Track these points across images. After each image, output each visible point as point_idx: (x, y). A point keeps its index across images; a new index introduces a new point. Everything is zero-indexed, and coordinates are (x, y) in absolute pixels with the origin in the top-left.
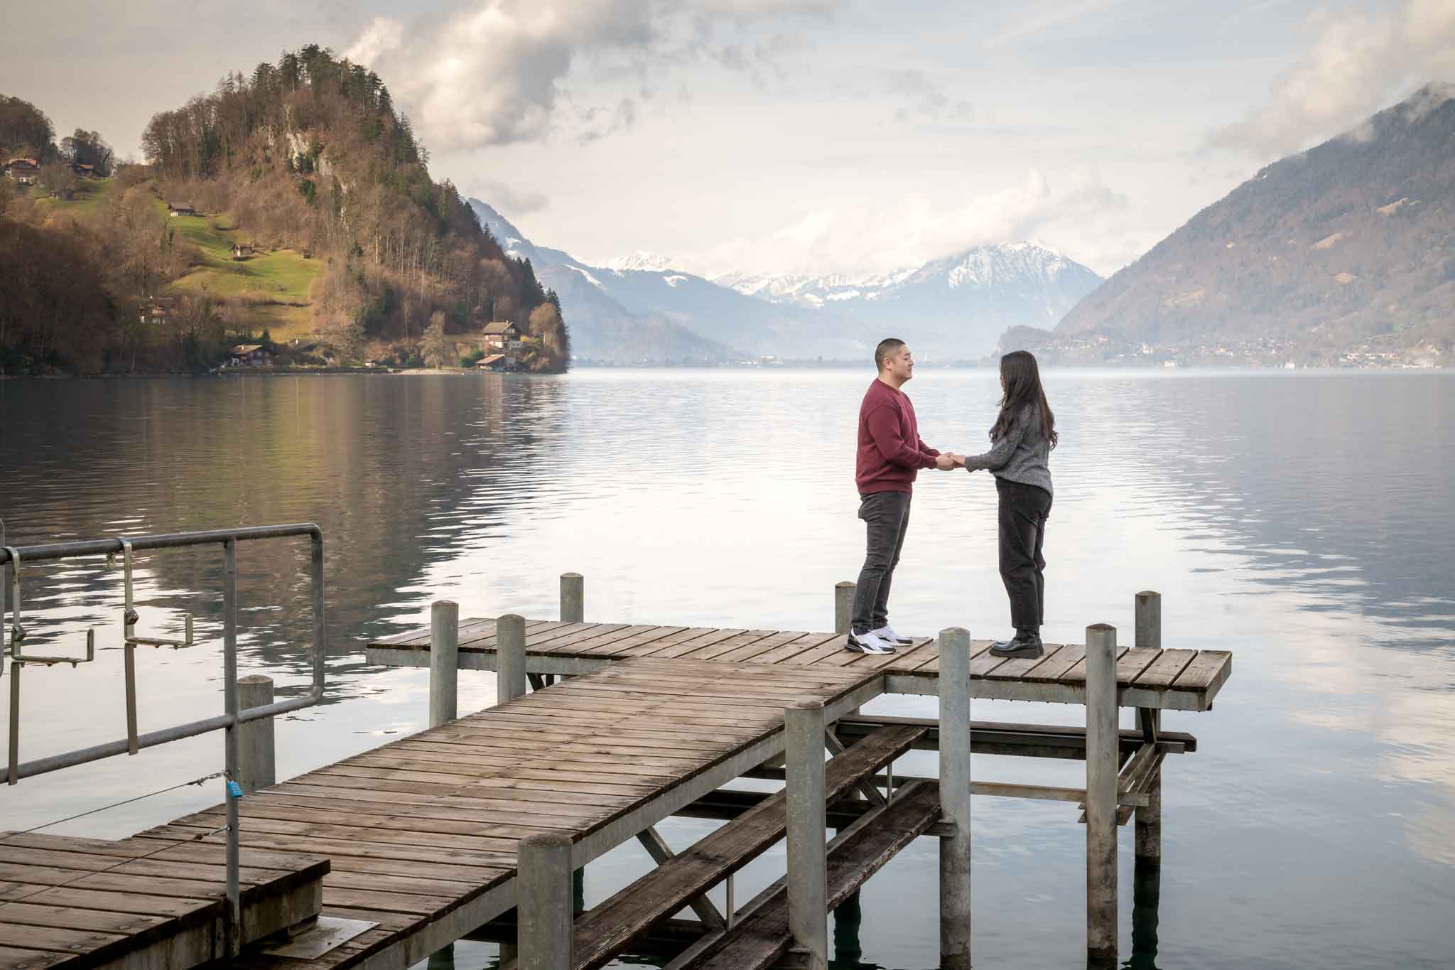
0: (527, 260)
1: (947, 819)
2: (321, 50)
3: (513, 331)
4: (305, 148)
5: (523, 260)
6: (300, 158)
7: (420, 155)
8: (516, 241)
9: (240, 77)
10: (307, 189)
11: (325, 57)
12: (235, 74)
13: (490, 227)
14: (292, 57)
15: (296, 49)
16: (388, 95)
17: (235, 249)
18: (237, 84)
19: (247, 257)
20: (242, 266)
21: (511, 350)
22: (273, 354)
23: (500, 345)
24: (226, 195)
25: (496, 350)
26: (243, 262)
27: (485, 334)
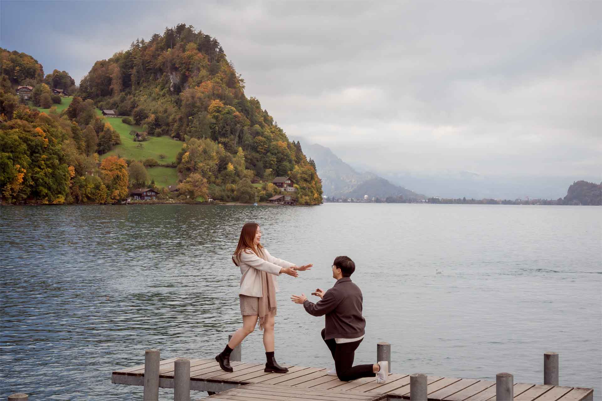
0: (298, 142)
2: (187, 26)
3: (289, 182)
4: (178, 80)
5: (296, 143)
6: (175, 86)
7: (241, 84)
9: (143, 41)
10: (178, 103)
11: (189, 30)
12: (140, 40)
13: (278, 123)
14: (171, 30)
15: (173, 26)
16: (223, 51)
17: (138, 135)
18: (141, 45)
19: (144, 140)
20: (141, 145)
21: (288, 192)
22: (157, 193)
23: (283, 189)
24: (134, 106)
25: (280, 193)
26: (141, 143)
27: (274, 183)
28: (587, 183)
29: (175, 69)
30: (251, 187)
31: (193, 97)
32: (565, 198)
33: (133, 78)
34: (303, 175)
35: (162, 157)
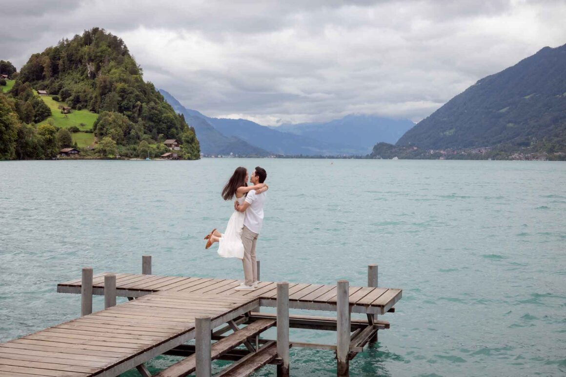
0: (182, 114)
1: (279, 358)
2: (100, 29)
3: (176, 143)
4: (93, 69)
5: (181, 115)
6: (91, 73)
7: (140, 72)
8: (178, 106)
9: (67, 40)
10: (93, 85)
11: (102, 32)
12: (65, 39)
13: (167, 101)
14: (88, 32)
15: (89, 29)
16: (127, 48)
17: (64, 109)
18: (65, 43)
19: (69, 112)
20: (67, 116)
21: (175, 151)
22: (79, 152)
23: (171, 149)
24: (61, 87)
25: (170, 151)
26: (67, 115)
27: (165, 144)
28: (386, 144)
29: (91, 60)
30: (149, 147)
31: (105, 82)
33: (60, 68)
34: (186, 139)
35: (82, 125)
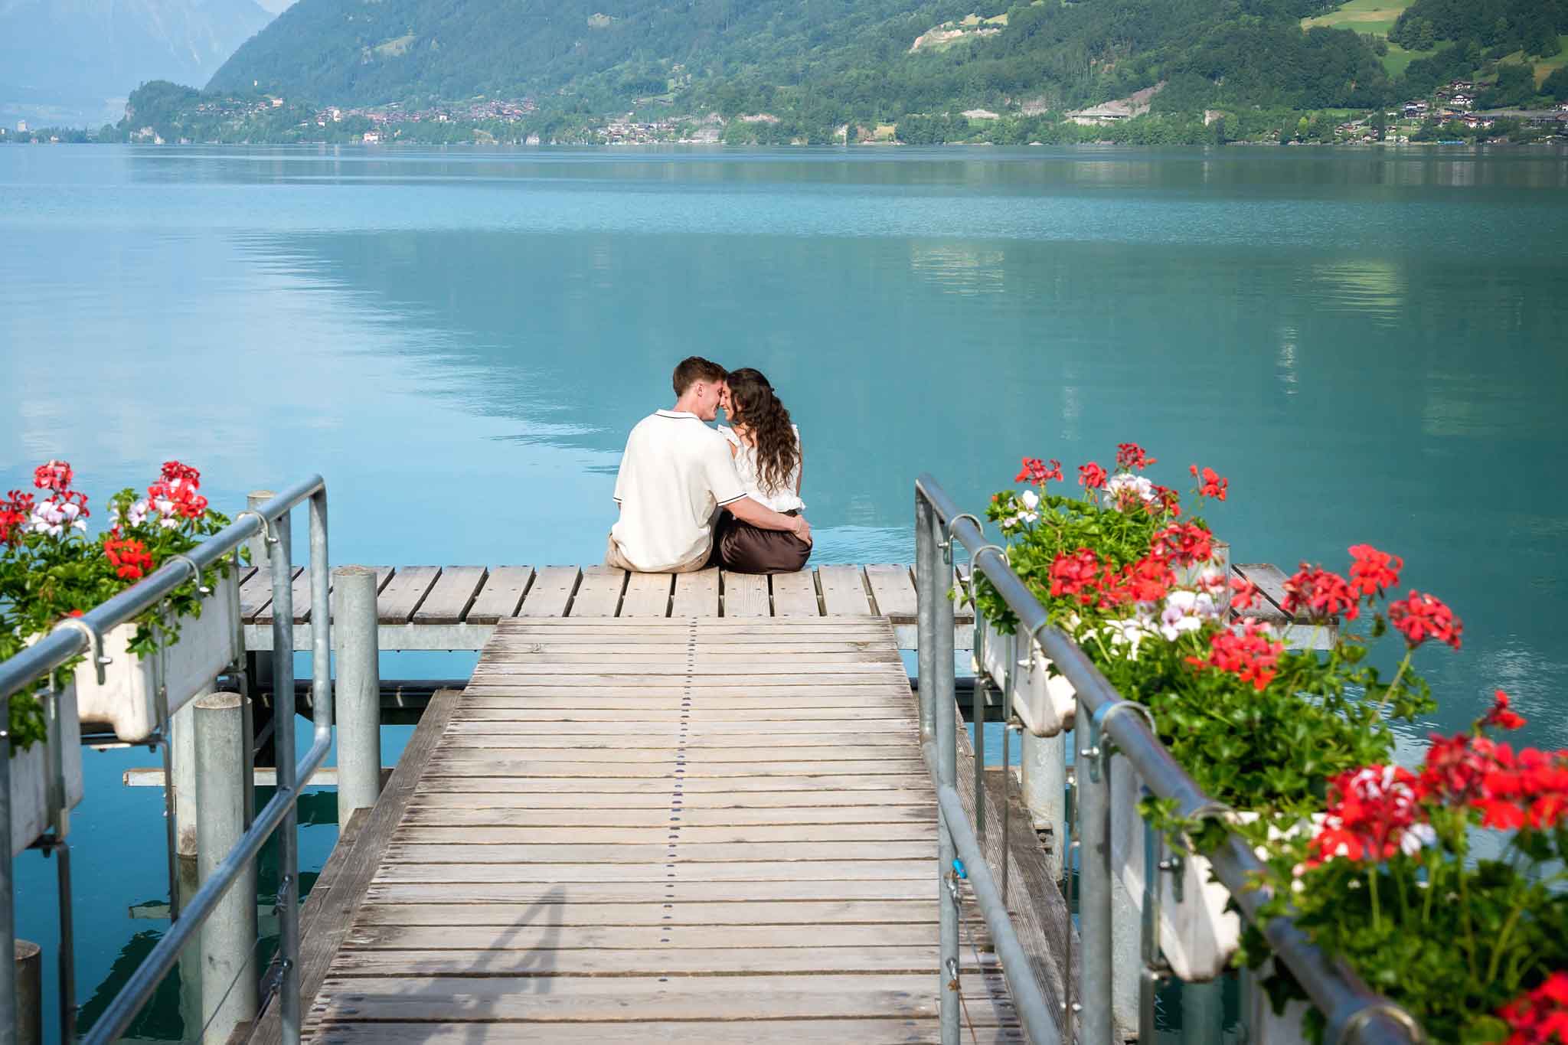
28: (173, 85)
32: (118, 126)
